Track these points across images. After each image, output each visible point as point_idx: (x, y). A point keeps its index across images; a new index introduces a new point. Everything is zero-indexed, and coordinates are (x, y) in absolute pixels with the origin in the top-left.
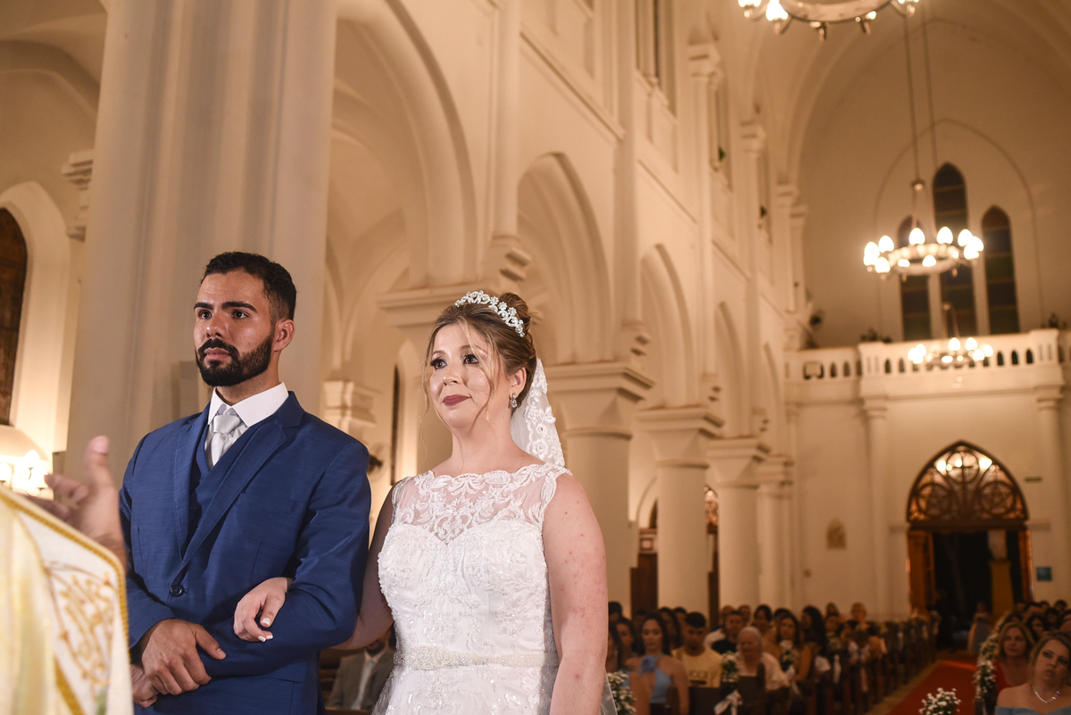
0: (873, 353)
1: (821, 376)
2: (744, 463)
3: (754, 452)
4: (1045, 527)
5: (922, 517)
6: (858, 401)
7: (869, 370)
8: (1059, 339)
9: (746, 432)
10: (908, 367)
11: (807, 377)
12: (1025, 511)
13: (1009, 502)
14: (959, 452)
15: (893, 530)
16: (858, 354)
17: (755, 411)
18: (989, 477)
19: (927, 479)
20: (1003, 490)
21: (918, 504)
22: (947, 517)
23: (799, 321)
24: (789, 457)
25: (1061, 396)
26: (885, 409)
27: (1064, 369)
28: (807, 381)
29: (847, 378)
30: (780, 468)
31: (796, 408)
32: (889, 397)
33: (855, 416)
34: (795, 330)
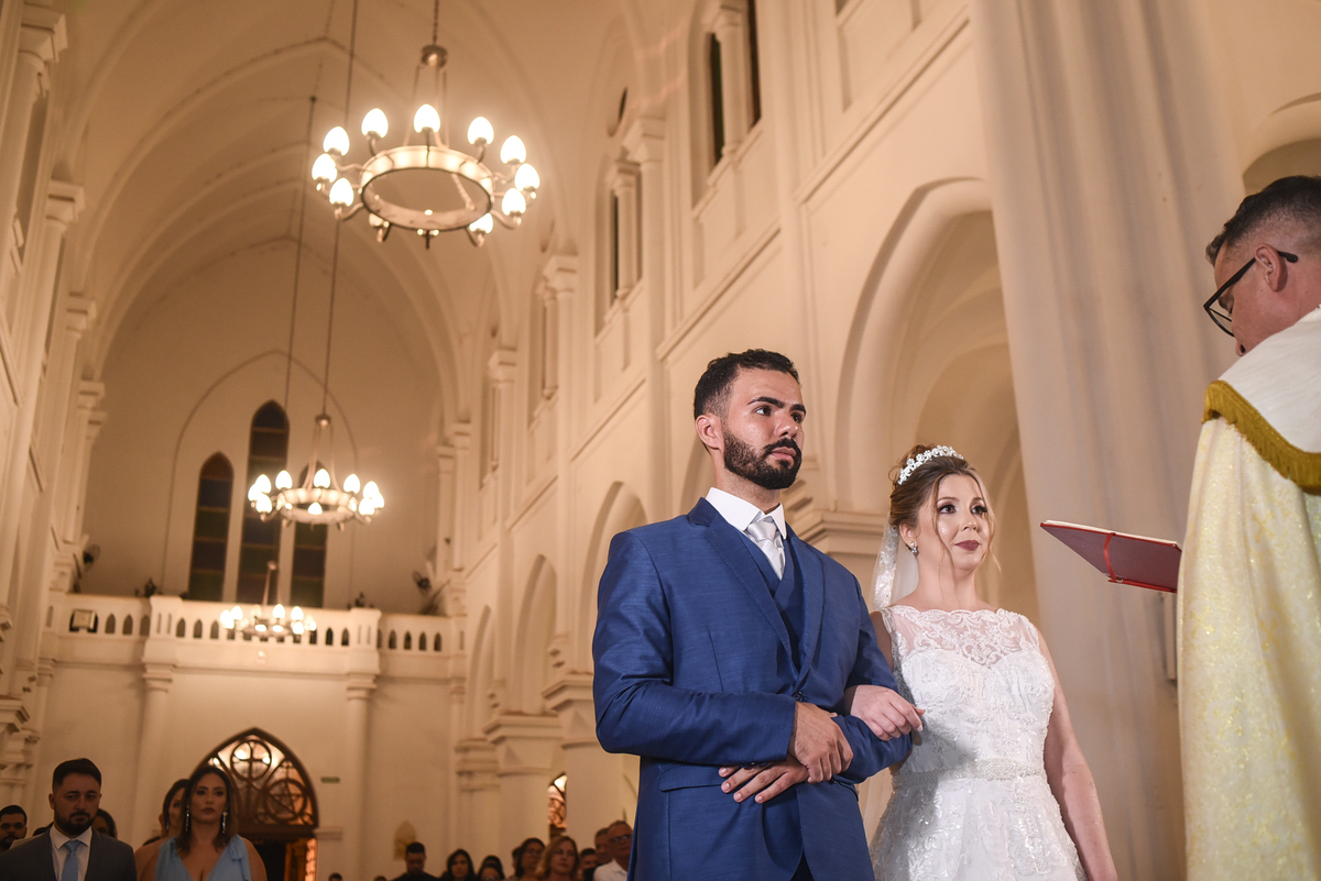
0: (168, 608)
1: (94, 630)
3: (13, 718)
4: (336, 836)
6: (137, 667)
7: (159, 630)
8: (381, 622)
9: (13, 691)
10: (206, 632)
11: (73, 629)
12: (315, 817)
13: (298, 805)
14: (248, 742)
16: (149, 607)
18: (280, 775)
20: (293, 789)
23: (75, 556)
24: (33, 731)
25: (374, 686)
26: (170, 681)
27: (382, 655)
28: (73, 634)
29: (128, 637)
30: (20, 745)
31: (50, 667)
32: (179, 665)
33: (131, 686)
34: (68, 565)
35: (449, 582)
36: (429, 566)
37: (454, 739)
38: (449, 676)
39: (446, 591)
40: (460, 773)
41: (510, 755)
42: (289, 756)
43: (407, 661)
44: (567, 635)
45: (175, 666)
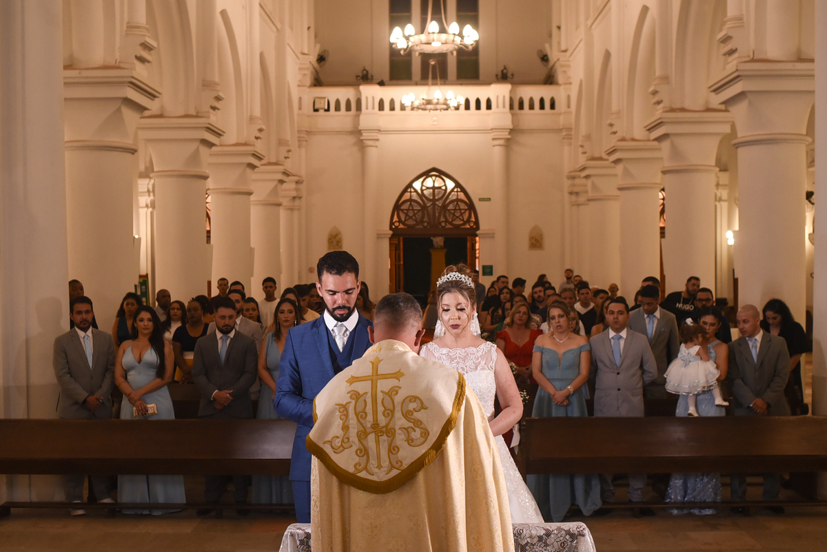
0: (371, 92)
1: (328, 110)
2: (271, 185)
3: (280, 177)
4: (491, 236)
5: (401, 226)
6: (357, 132)
7: (367, 108)
8: (511, 91)
9: (273, 160)
10: (397, 106)
11: (316, 110)
12: (477, 223)
13: (466, 216)
14: (431, 176)
15: (379, 236)
16: (359, 93)
17: (281, 142)
18: (453, 197)
19: (407, 196)
20: (463, 206)
21: (399, 217)
22: (420, 227)
23: (310, 62)
24: (300, 176)
25: (509, 137)
26: (378, 140)
27: (513, 115)
28: (316, 113)
29: (349, 113)
30: (293, 186)
31: (305, 136)
32: (382, 130)
33: (355, 144)
34: (307, 69)
35: (558, 60)
36: (547, 46)
37: (566, 170)
38: (561, 128)
39: (557, 65)
40: (571, 193)
41: (594, 186)
42: (458, 185)
43: (531, 118)
44: (619, 112)
45: (379, 130)
